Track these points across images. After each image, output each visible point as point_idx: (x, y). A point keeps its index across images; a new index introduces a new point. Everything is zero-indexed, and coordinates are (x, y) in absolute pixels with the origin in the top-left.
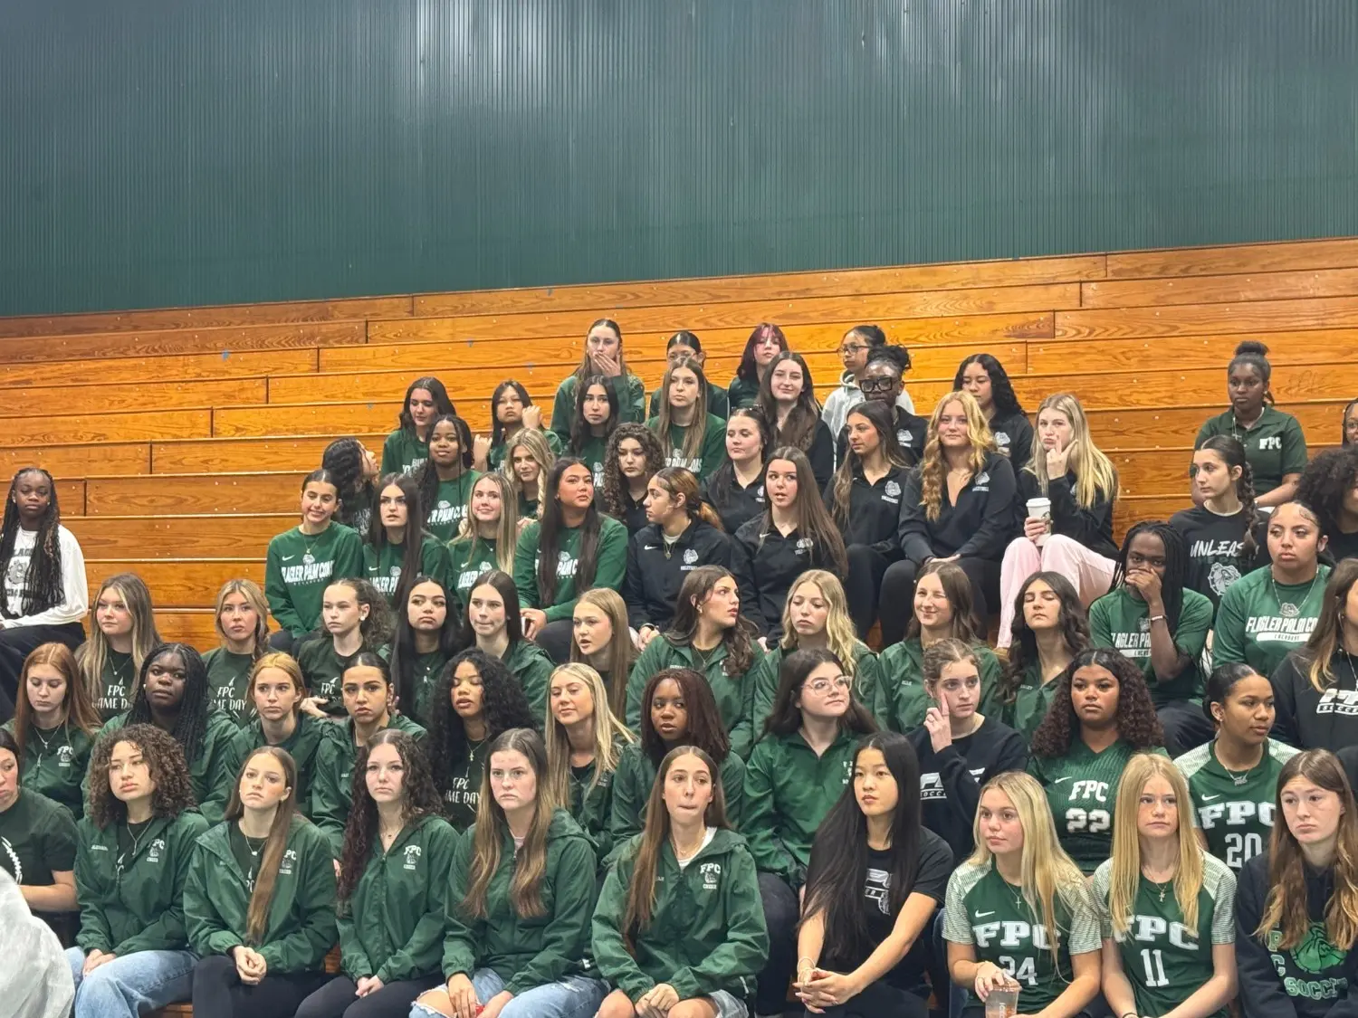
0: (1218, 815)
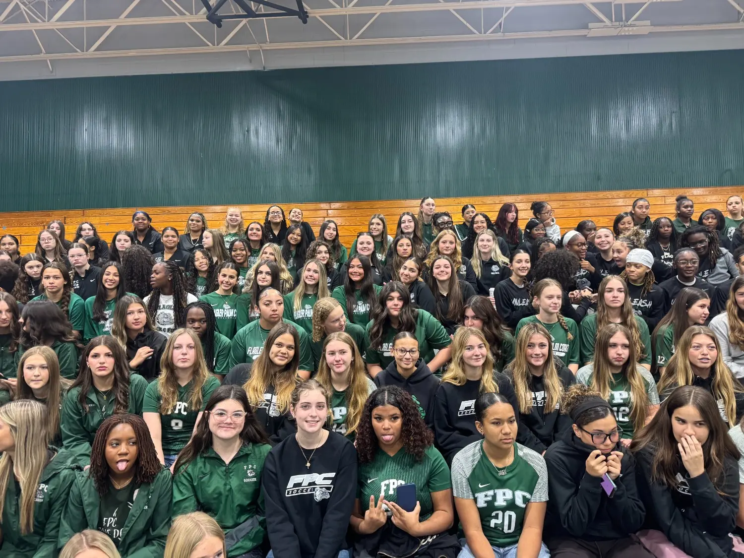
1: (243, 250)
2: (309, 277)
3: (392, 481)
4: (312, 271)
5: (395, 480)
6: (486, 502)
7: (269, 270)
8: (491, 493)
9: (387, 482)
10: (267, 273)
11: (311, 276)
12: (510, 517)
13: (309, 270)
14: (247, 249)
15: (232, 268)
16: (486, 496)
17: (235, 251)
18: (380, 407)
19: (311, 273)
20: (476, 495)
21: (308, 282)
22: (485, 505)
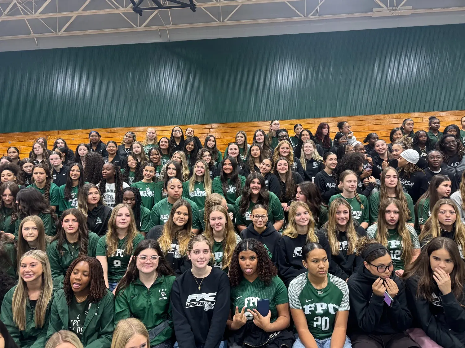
0: (312, 309)
1: (157, 155)
2: (198, 171)
3: (251, 298)
4: (200, 167)
5: (253, 298)
6: (310, 311)
7: (174, 167)
8: (313, 305)
9: (248, 298)
10: (173, 169)
11: (200, 171)
12: (326, 320)
13: (198, 167)
14: (159, 154)
15: (151, 166)
16: (310, 307)
17: (152, 155)
18: (244, 251)
19: (200, 169)
20: (304, 307)
21: (198, 174)
22: (310, 313)
